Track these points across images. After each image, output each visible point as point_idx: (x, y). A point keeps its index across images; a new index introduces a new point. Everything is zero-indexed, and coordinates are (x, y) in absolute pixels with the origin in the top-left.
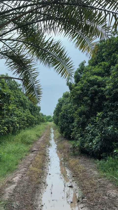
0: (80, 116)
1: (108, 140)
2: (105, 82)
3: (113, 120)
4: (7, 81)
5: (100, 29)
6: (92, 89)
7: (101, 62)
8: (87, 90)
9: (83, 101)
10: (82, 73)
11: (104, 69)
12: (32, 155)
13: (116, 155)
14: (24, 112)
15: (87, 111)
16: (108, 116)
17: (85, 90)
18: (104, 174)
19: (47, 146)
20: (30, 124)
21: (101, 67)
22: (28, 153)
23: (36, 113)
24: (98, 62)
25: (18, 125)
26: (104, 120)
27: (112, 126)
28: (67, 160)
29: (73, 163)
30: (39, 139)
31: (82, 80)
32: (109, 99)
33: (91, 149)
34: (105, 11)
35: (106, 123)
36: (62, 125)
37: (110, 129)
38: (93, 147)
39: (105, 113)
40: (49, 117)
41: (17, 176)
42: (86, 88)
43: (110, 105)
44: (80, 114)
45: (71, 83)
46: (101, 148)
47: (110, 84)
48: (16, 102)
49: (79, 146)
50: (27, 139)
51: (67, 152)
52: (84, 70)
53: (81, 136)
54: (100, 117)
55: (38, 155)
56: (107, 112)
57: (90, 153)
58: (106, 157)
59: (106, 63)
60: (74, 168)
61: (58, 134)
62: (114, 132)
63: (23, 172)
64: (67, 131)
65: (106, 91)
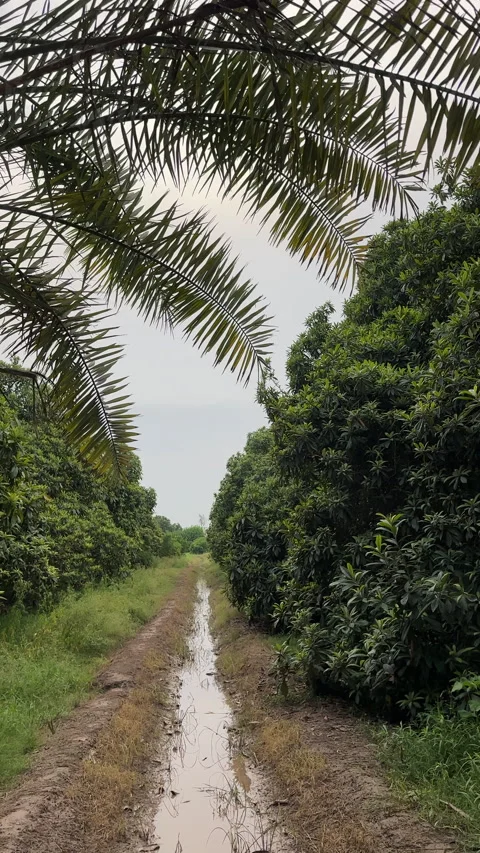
0: (311, 532)
1: (430, 633)
2: (408, 388)
3: (447, 548)
4: (14, 388)
5: (370, 162)
6: (358, 416)
7: (394, 308)
8: (335, 420)
9: (321, 466)
10: (319, 351)
11: (406, 335)
12: (102, 703)
13: (463, 705)
14: (82, 513)
15: (338, 508)
16: (427, 532)
17: (327, 420)
18: (412, 793)
19: (176, 660)
20: (108, 564)
21: (394, 326)
22: (88, 695)
23: (134, 517)
24: (383, 308)
25: (52, 571)
26: (409, 546)
27: (441, 573)
28: (254, 727)
29: (280, 740)
30: (141, 629)
31: (318, 381)
32: (428, 460)
33: (357, 674)
34: (380, 75)
35: (419, 560)
36: (239, 570)
37: (433, 588)
38: (366, 665)
39: (411, 515)
40: (194, 533)
41: (22, 806)
42: (330, 414)
43: (433, 485)
44: (311, 523)
45: (277, 394)
46: (400, 673)
47: (429, 396)
48: (52, 472)
49: (303, 661)
50: (88, 634)
51: (255, 688)
52: (324, 341)
53: (315, 618)
54: (391, 536)
55: (128, 706)
56: (419, 514)
57: (354, 695)
58: (422, 710)
59: (412, 311)
60: (283, 764)
61: (226, 607)
62: (453, 601)
63: (49, 789)
64: (259, 593)
65: (414, 423)
